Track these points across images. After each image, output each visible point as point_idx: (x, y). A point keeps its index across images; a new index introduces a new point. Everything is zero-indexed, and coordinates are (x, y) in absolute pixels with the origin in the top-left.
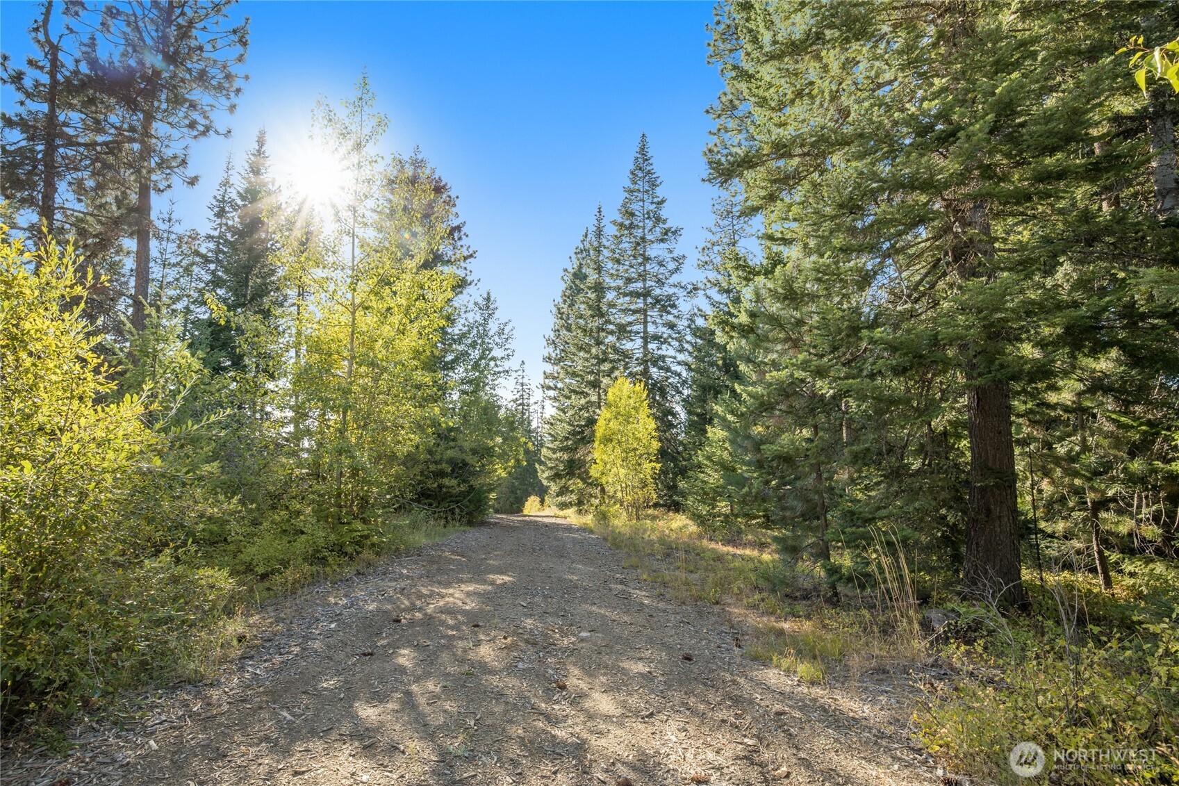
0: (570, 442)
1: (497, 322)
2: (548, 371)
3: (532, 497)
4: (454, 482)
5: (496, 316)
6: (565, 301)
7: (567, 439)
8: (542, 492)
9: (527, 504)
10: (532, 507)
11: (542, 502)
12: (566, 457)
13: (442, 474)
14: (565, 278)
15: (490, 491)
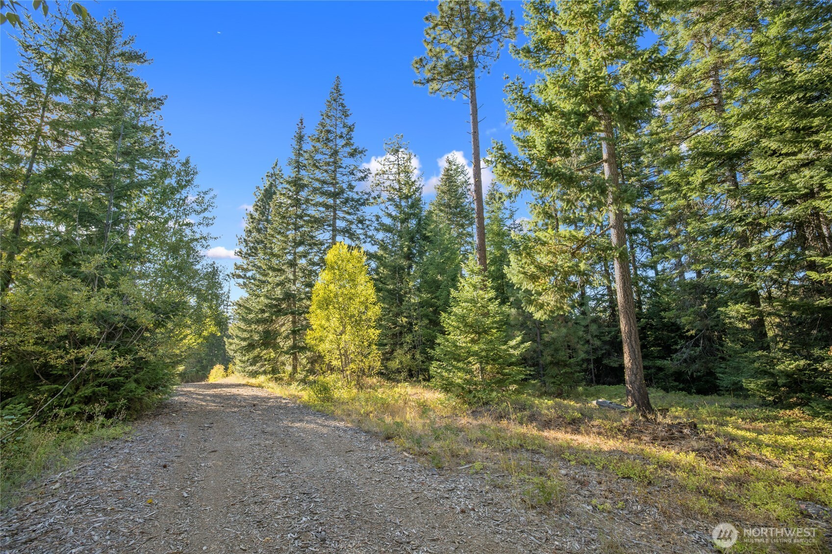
0: (267, 315)
1: (196, 189)
2: (239, 264)
3: (218, 366)
4: (102, 353)
5: (195, 182)
6: (257, 210)
7: (263, 311)
8: (226, 361)
9: (213, 372)
10: (216, 375)
11: (226, 369)
12: (261, 328)
13: (85, 341)
14: (258, 194)
15: (175, 364)
